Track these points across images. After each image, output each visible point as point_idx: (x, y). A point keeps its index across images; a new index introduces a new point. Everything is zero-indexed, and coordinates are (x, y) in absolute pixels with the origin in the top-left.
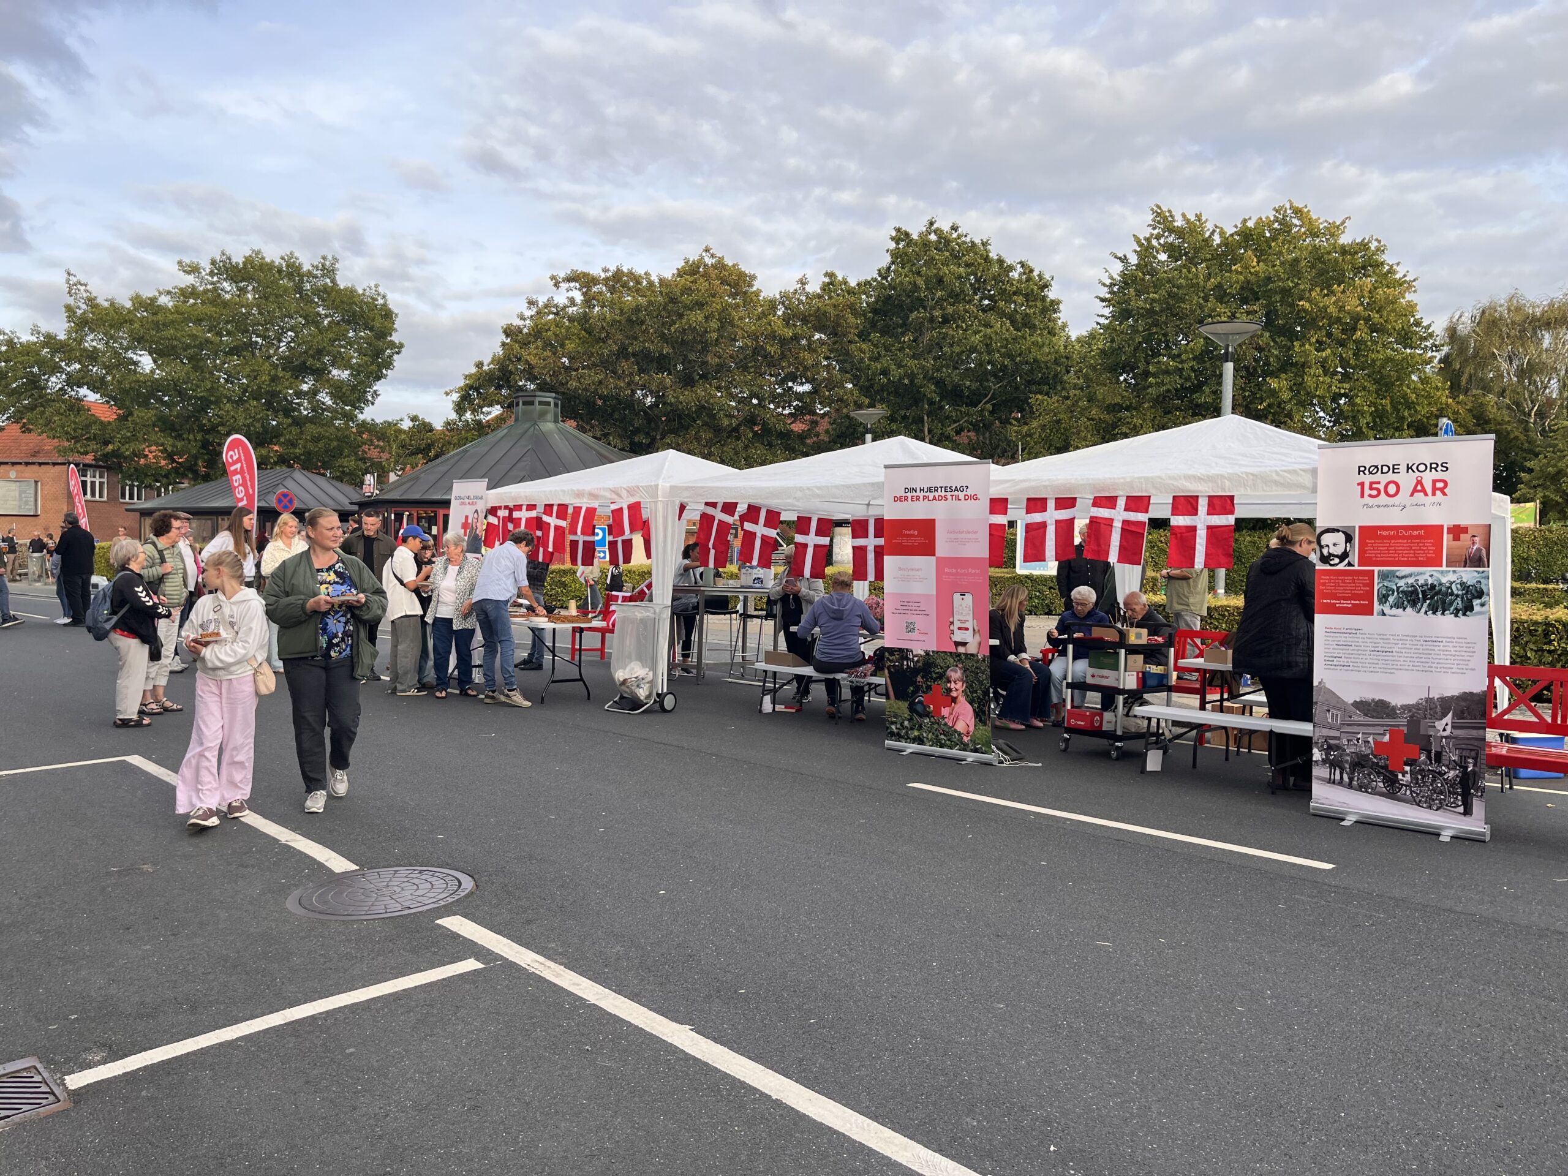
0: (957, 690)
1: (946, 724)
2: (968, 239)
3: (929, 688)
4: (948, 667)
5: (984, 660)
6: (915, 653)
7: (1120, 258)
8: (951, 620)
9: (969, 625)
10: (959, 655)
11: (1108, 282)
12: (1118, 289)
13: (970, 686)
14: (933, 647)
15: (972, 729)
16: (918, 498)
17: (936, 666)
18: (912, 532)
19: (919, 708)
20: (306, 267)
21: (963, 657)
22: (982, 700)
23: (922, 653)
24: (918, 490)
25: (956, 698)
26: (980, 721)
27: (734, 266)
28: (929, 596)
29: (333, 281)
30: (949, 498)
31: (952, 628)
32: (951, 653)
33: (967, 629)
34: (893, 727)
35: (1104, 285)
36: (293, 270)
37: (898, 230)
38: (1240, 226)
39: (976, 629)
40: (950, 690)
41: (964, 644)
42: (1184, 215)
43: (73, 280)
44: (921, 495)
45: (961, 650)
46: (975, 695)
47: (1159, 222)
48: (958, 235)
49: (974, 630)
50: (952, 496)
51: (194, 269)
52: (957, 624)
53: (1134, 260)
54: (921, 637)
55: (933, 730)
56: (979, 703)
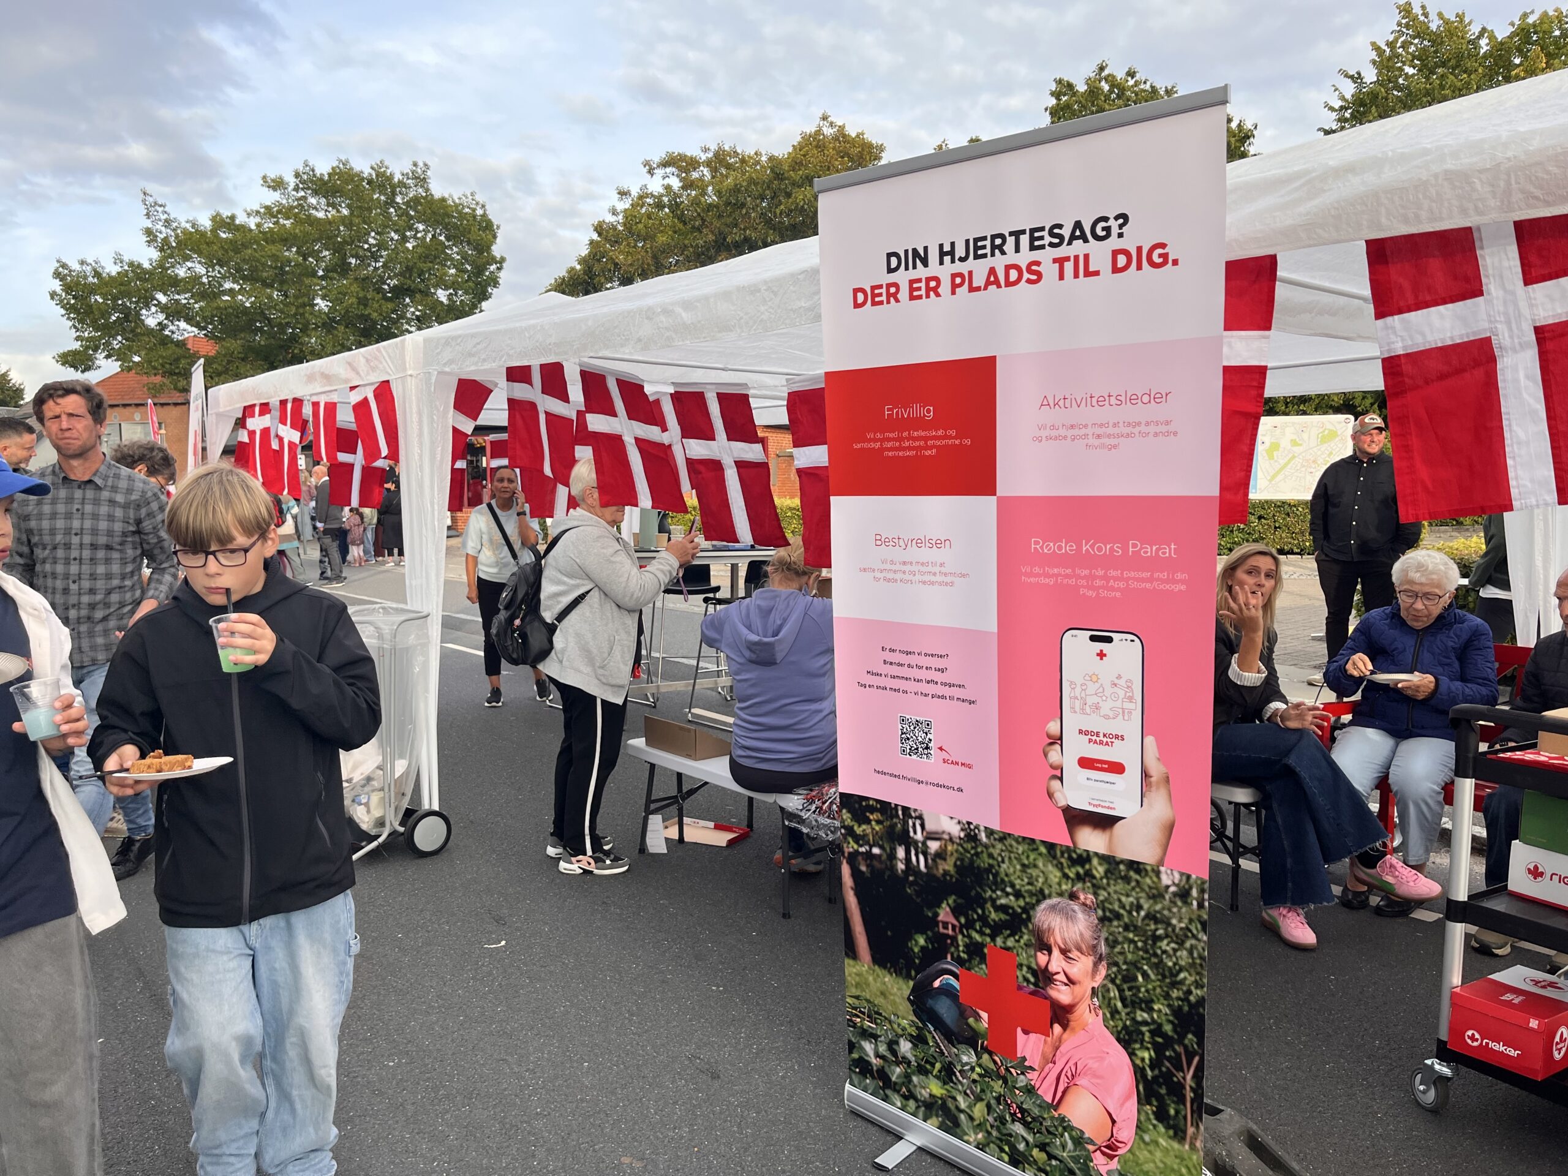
0: (1071, 982)
1: (1030, 1090)
2: (1148, 87)
3: (976, 951)
4: (1041, 896)
5: (1184, 894)
6: (929, 826)
7: (1352, 77)
8: (1053, 727)
9: (1127, 753)
10: (1084, 859)
11: (1337, 104)
12: (1352, 114)
13: (1123, 978)
14: (989, 818)
15: (1126, 1133)
16: (933, 287)
17: (999, 884)
18: (917, 411)
19: (944, 1008)
20: (397, 177)
21: (1099, 870)
22: (1169, 1042)
23: (955, 830)
24: (933, 256)
25: (1068, 1009)
26: (1161, 1115)
27: (858, 136)
28: (971, 637)
29: (427, 190)
30: (1049, 270)
31: (1054, 756)
32: (1051, 847)
33: (1117, 768)
34: (868, 1047)
35: (1332, 109)
36: (382, 181)
37: (1059, 82)
38: (1517, 23)
39: (1156, 769)
40: (1044, 977)
41: (1105, 822)
42: (1440, 15)
43: (150, 200)
44: (944, 272)
45: (1091, 840)
46: (1141, 1016)
47: (1407, 26)
48: (1136, 82)
49: (1145, 775)
50: (1060, 261)
51: (277, 184)
52: (1075, 747)
53: (1370, 76)
54: (953, 776)
55: (989, 1096)
56: (1159, 1049)
